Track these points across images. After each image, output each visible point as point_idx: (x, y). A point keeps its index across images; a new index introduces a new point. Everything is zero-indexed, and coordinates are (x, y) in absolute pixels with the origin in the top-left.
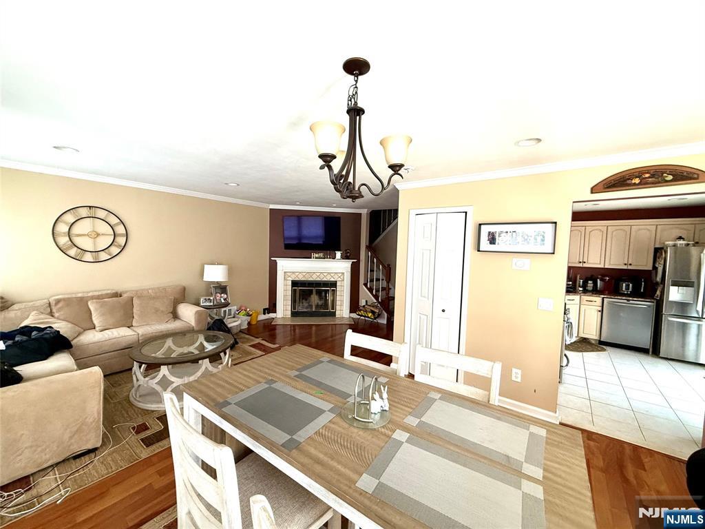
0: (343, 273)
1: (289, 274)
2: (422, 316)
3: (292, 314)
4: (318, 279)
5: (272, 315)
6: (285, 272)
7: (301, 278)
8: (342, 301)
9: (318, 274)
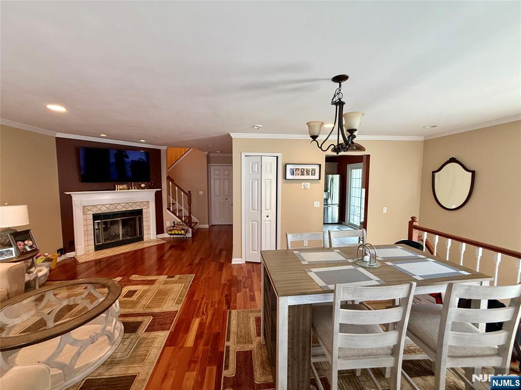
0: (148, 202)
1: (89, 208)
2: (253, 222)
3: (95, 248)
4: (124, 209)
5: (70, 255)
6: (83, 206)
7: (104, 210)
8: (149, 226)
9: (123, 205)
